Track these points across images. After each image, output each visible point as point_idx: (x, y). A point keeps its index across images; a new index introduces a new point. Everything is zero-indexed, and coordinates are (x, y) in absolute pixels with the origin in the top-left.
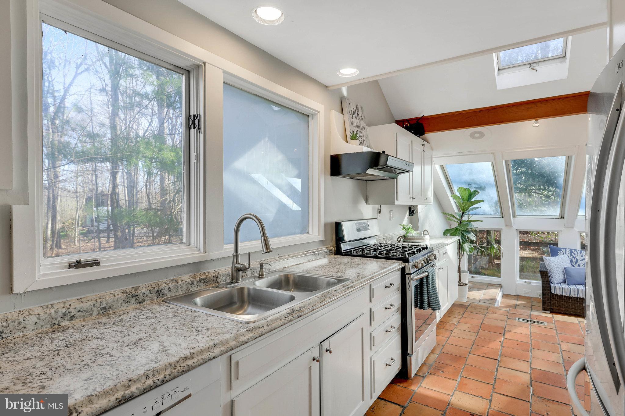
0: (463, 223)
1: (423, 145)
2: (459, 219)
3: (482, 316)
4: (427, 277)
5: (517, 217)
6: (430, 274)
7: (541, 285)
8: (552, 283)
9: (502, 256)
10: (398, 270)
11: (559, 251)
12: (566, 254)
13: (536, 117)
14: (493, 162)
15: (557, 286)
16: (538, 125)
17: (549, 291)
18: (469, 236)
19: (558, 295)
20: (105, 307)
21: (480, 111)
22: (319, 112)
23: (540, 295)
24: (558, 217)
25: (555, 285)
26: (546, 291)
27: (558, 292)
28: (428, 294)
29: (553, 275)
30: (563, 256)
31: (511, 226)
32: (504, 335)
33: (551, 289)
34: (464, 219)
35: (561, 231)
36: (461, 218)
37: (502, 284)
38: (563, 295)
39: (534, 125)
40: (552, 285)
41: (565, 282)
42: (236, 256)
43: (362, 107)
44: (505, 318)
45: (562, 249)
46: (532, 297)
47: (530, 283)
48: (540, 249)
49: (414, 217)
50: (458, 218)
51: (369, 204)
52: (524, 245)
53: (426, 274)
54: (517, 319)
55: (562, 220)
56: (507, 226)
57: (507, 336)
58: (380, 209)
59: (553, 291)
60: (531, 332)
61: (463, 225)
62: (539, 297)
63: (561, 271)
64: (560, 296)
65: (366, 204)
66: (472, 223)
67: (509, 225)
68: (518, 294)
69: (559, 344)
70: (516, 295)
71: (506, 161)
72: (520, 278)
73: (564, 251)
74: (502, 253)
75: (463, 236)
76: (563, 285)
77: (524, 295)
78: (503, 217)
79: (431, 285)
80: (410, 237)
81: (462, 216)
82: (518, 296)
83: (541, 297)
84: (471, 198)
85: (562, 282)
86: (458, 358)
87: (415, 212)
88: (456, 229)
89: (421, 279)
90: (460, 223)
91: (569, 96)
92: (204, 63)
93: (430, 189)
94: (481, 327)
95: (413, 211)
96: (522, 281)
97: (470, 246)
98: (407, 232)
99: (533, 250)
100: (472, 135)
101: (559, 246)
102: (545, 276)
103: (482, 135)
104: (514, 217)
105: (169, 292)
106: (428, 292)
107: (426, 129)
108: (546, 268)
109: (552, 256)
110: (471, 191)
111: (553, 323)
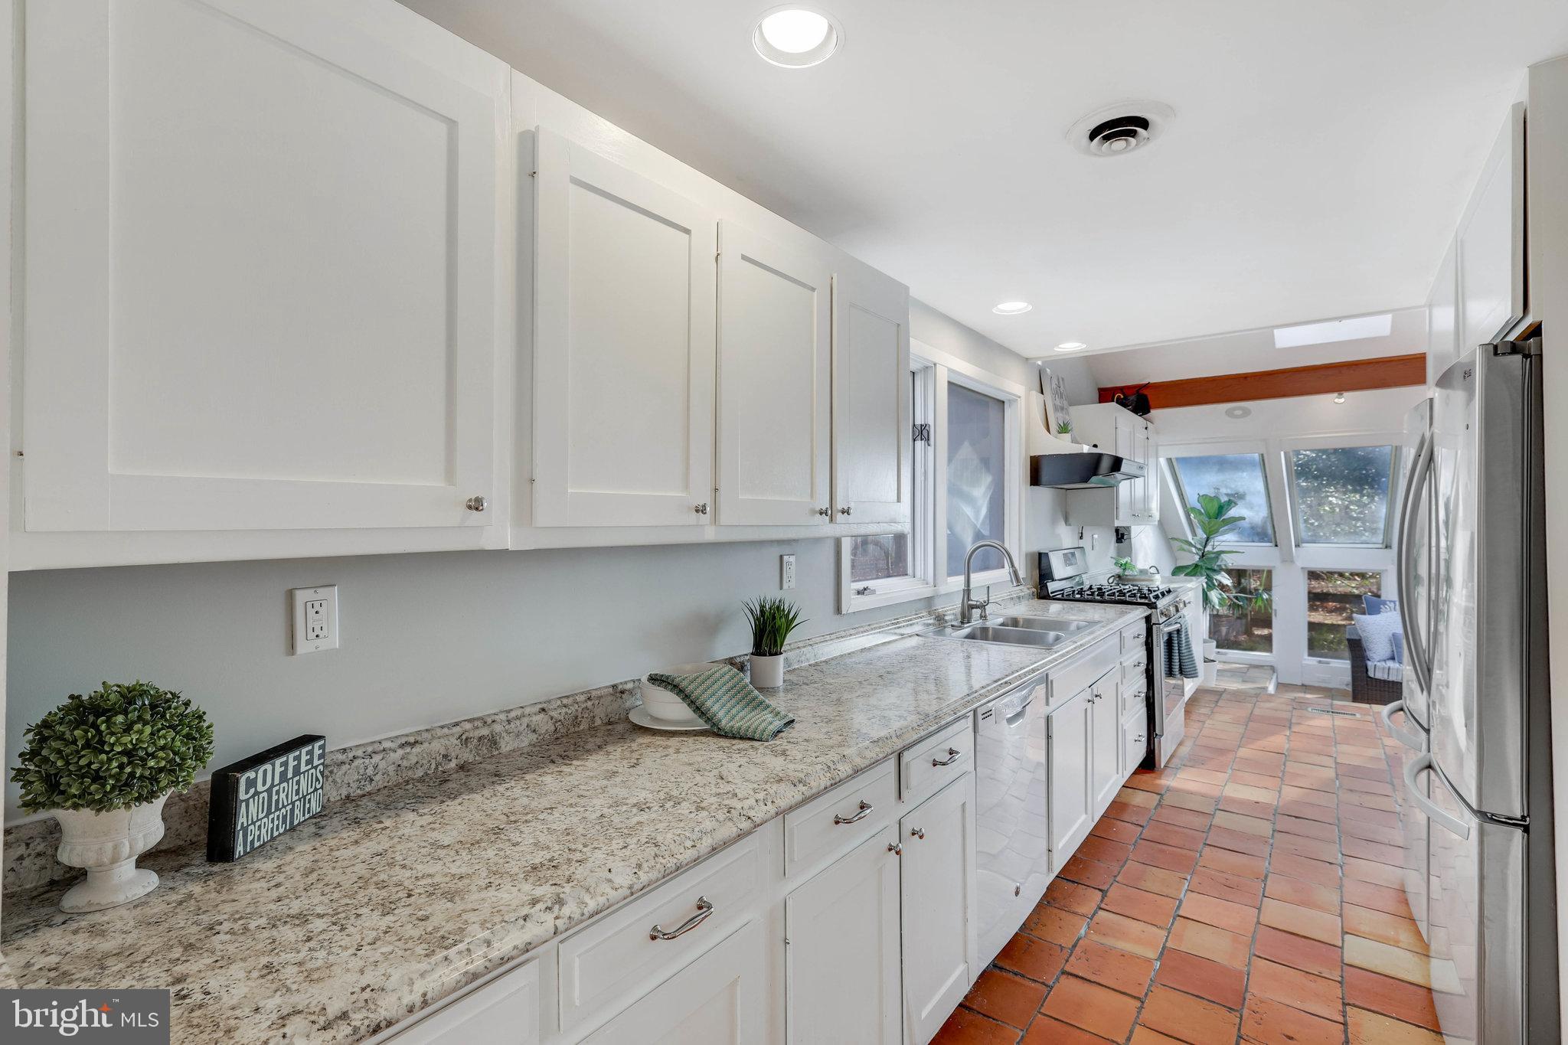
0: (1209, 556)
1: (1146, 428)
2: (1199, 549)
3: (1250, 706)
4: (1178, 631)
5: (1304, 545)
6: (1183, 626)
7: (1349, 667)
8: (1368, 660)
9: (1276, 615)
10: (1142, 618)
11: (1382, 606)
12: (1395, 610)
13: (1340, 389)
14: (1262, 455)
15: (1378, 664)
16: (1342, 400)
17: (1365, 674)
18: (1218, 577)
19: (1380, 680)
21: (1246, 378)
22: (1020, 397)
23: (1347, 685)
24: (1380, 546)
25: (1376, 663)
26: (1359, 674)
27: (1379, 675)
28: (1179, 655)
29: (1371, 646)
30: (1389, 613)
31: (1292, 561)
32: (1290, 728)
33: (1367, 670)
34: (1209, 548)
35: (1386, 570)
36: (1205, 547)
37: (1275, 666)
38: (1391, 679)
39: (1336, 400)
40: (1369, 663)
41: (1393, 658)
42: (967, 591)
43: (1063, 379)
44: (1290, 708)
45: (1388, 602)
46: (1331, 689)
47: (1328, 663)
48: (1347, 609)
49: (1125, 543)
50: (1199, 546)
51: (1070, 525)
52: (1317, 599)
53: (1178, 625)
54: (1310, 709)
55: (1387, 551)
56: (1284, 561)
57: (1295, 729)
58: (1082, 533)
59: (1371, 674)
60: (1333, 726)
61: (1208, 559)
62: (1345, 688)
63: (1387, 640)
64: (1384, 681)
65: (1066, 523)
66: (1222, 555)
67: (1288, 559)
68: (1306, 683)
69: (1381, 739)
70: (1303, 685)
71: (1285, 453)
72: (1310, 655)
73: (1392, 605)
74: (1276, 610)
75: (1209, 578)
76: (1390, 664)
77: (1316, 684)
78: (1276, 546)
79: (1184, 642)
80: (1129, 577)
81: (1206, 544)
82: (1306, 686)
83: (1350, 689)
84: (1223, 513)
85: (1388, 659)
86: (1222, 751)
87: (1125, 537)
88: (1196, 566)
89: (1170, 634)
90: (1203, 556)
91: (1393, 359)
92: (935, 364)
93: (1155, 498)
94: (1251, 718)
95: (1123, 535)
96: (1313, 661)
97: (1221, 594)
98: (1124, 570)
99: (1331, 611)
100: (1229, 413)
101: (1383, 598)
102: (1357, 650)
103: (1246, 412)
104: (1297, 546)
106: (1179, 653)
107: (1151, 403)
108: (1358, 634)
109: (1369, 614)
110: (1223, 501)
111: (1370, 715)
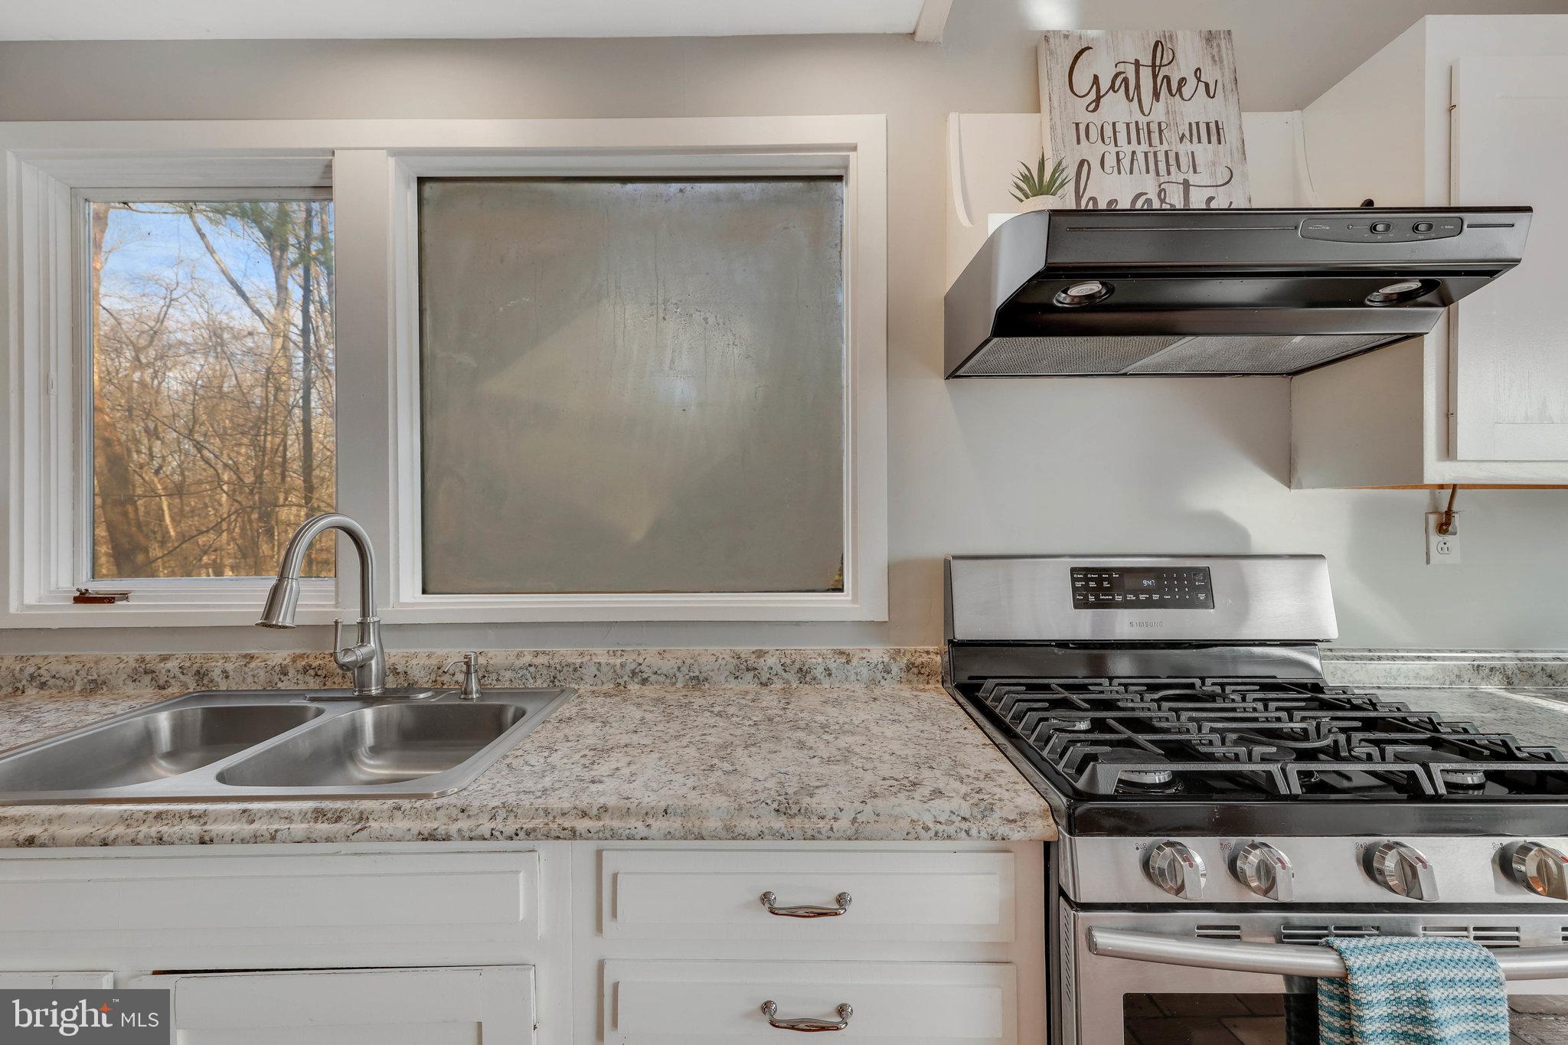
20: (96, 680)
105: (225, 680)
